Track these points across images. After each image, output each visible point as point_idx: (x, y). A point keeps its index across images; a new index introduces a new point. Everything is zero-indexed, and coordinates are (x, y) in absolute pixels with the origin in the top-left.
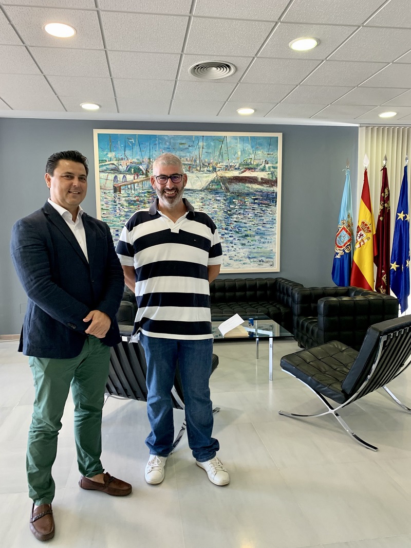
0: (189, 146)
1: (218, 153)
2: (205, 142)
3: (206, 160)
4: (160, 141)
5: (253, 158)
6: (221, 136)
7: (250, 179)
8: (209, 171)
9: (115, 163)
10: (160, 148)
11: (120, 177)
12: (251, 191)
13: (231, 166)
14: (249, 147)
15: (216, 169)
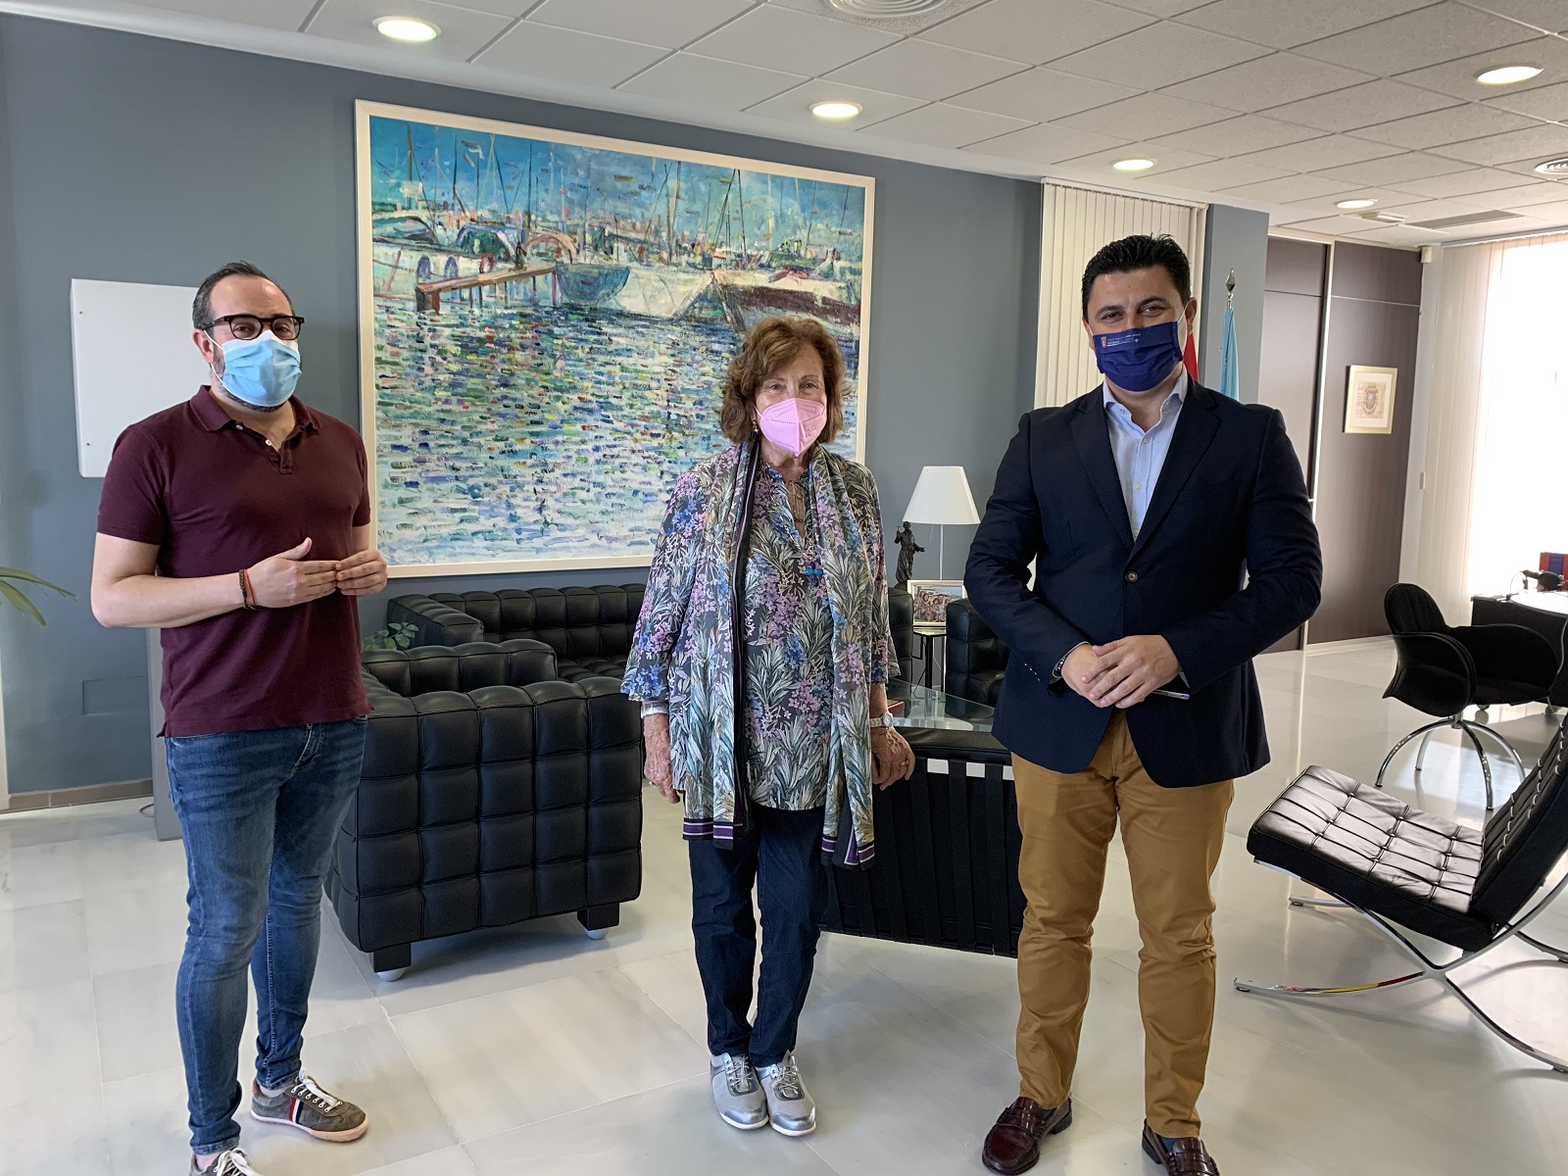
0: (642, 187)
1: (715, 217)
2: (686, 182)
3: (687, 233)
4: (560, 163)
5: (804, 241)
6: (726, 169)
7: (798, 297)
8: (693, 266)
9: (424, 215)
10: (558, 183)
11: (439, 261)
13: (749, 257)
14: (797, 207)
15: (710, 260)
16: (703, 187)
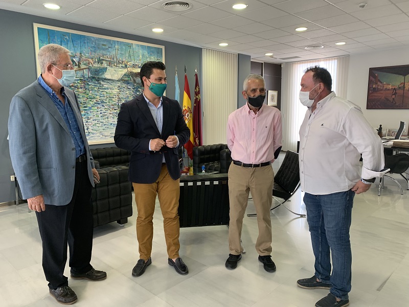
0: (109, 47)
1: (127, 55)
2: (120, 46)
3: (121, 59)
4: (88, 41)
6: (129, 43)
8: (123, 67)
10: (88, 46)
13: (136, 65)
14: (147, 53)
15: (127, 66)
16: (124, 48)
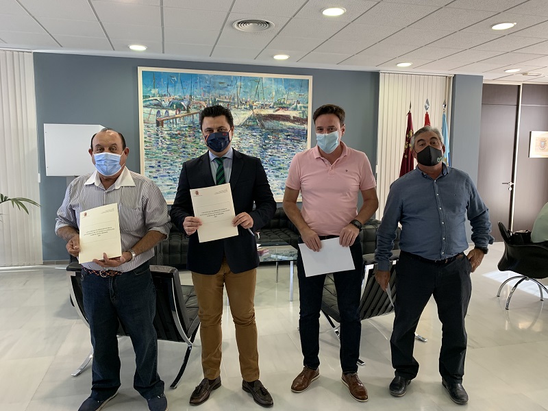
0: (228, 85)
1: (254, 93)
2: (243, 83)
3: (244, 99)
4: (201, 80)
5: (286, 98)
6: (257, 77)
7: (284, 117)
8: (246, 109)
9: (159, 98)
10: (200, 86)
11: (163, 112)
12: (284, 128)
13: (266, 105)
14: (283, 88)
15: (252, 107)
16: (249, 84)
